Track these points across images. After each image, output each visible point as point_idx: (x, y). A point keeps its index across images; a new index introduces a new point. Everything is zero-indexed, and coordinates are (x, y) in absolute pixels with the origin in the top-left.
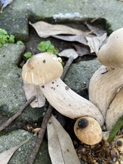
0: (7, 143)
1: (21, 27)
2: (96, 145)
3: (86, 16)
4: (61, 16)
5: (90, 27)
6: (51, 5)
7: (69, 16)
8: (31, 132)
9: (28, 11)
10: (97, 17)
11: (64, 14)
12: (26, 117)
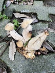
0: (1, 44)
1: (11, 14)
2: (21, 47)
3: (31, 12)
4: (23, 11)
5: (32, 15)
6: (21, 7)
7: (26, 11)
8: (7, 43)
9: (14, 9)
10: (34, 12)
11: (24, 11)
12: (6, 39)
